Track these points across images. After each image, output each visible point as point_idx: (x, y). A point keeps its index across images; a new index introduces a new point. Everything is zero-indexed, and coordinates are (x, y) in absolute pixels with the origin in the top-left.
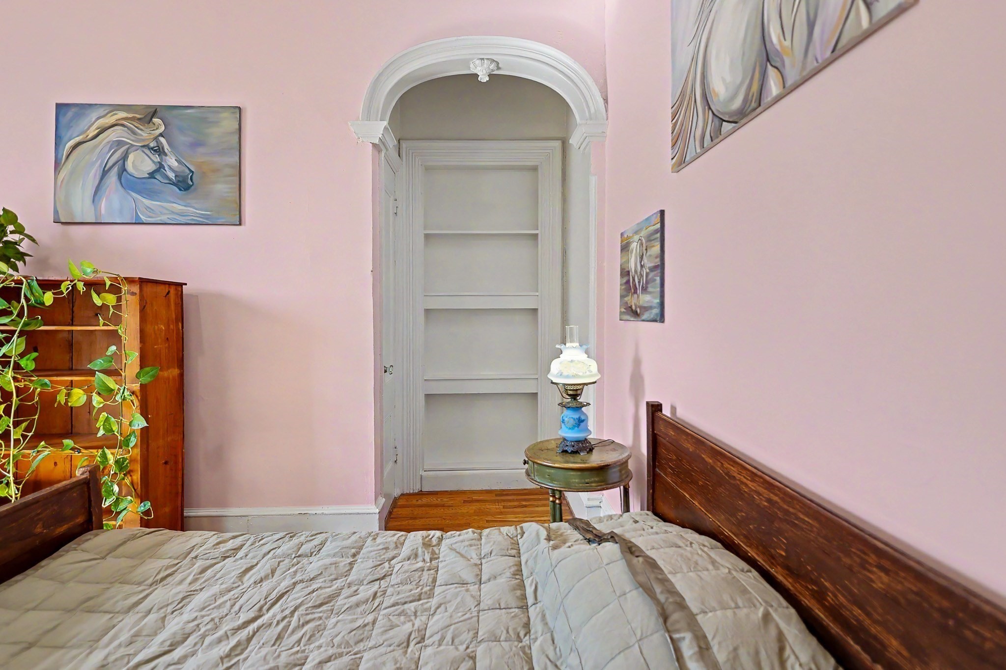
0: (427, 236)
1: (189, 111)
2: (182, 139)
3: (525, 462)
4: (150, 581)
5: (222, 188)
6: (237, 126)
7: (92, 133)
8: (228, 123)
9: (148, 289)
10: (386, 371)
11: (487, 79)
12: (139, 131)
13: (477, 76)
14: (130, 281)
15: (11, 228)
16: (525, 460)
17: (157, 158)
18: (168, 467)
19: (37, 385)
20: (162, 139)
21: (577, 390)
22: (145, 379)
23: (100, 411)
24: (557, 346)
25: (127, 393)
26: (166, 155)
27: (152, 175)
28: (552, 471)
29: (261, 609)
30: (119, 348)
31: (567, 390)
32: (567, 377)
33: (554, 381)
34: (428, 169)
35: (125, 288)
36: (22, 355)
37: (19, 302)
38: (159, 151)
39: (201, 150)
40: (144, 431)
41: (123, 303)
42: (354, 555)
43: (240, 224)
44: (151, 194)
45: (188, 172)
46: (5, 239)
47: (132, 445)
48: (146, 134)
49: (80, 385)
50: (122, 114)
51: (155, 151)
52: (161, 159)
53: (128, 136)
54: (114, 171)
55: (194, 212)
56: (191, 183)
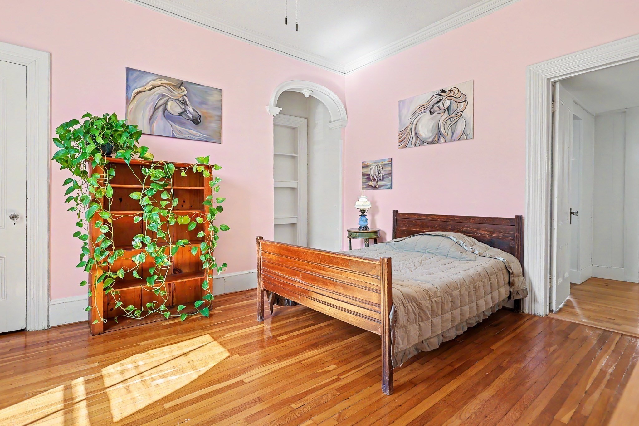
1: (198, 87)
2: (195, 99)
5: (214, 125)
6: (221, 98)
7: (148, 88)
8: (216, 96)
11: (308, 96)
12: (174, 92)
13: (304, 94)
17: (183, 107)
20: (185, 98)
21: (364, 210)
26: (187, 106)
27: (180, 114)
31: (361, 210)
36: (174, 200)
37: (166, 174)
38: (184, 103)
39: (205, 106)
43: (220, 143)
45: (198, 115)
48: (177, 94)
49: (183, 214)
50: (164, 81)
51: (182, 103)
52: (185, 107)
53: (168, 93)
54: (161, 108)
55: (201, 135)
56: (200, 121)
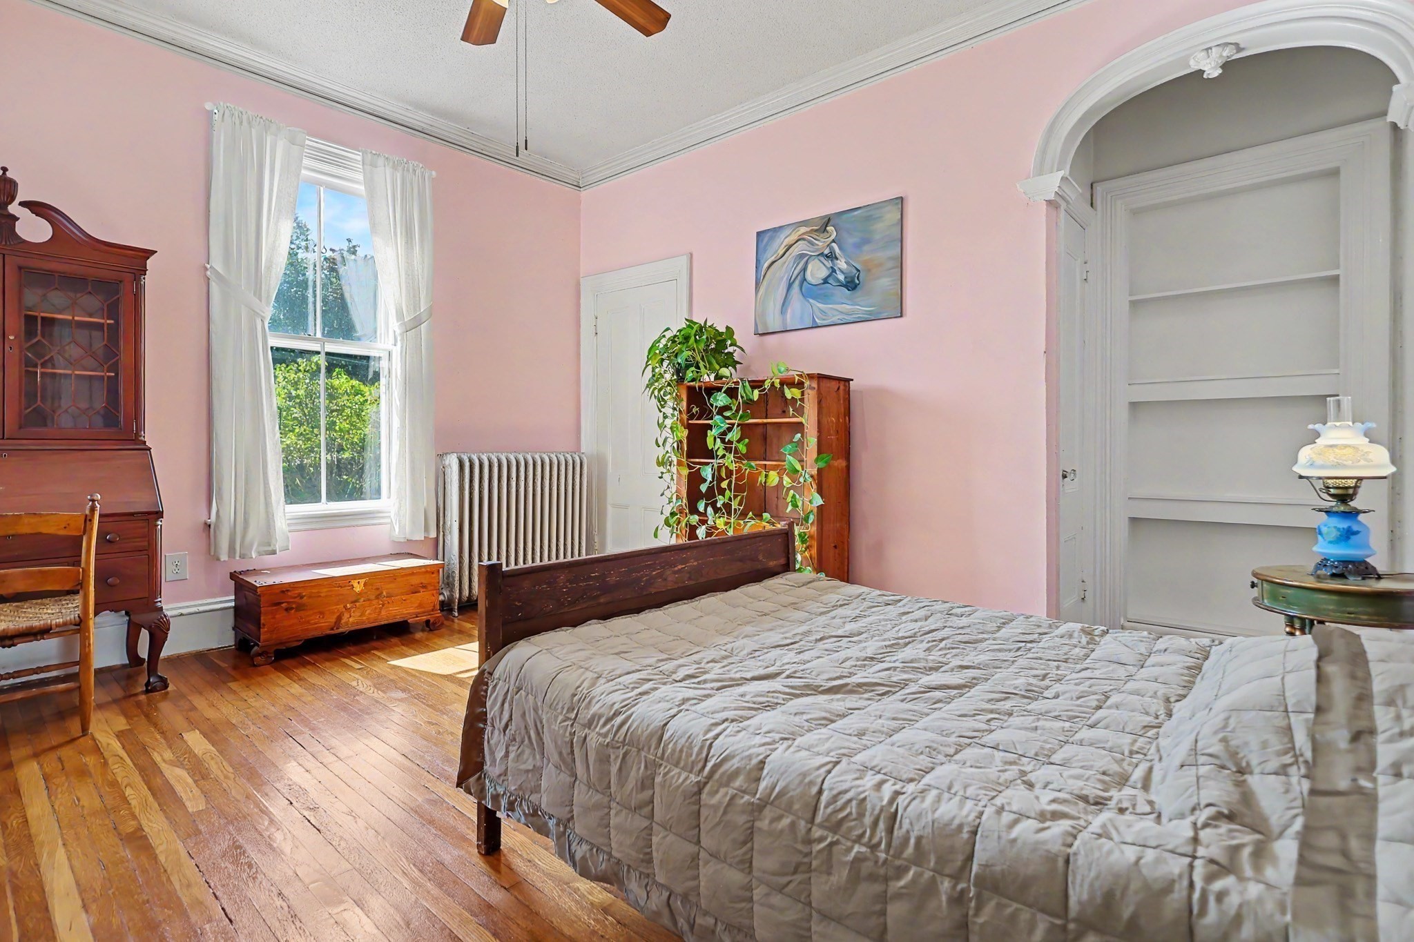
0: (1134, 304)
1: (856, 213)
2: (850, 240)
3: (1253, 585)
4: (832, 604)
5: (885, 283)
6: (900, 216)
7: (781, 253)
8: (892, 215)
9: (825, 383)
10: (1064, 477)
11: (1220, 71)
12: (816, 242)
13: (1201, 72)
14: (811, 376)
15: (729, 342)
16: (1253, 582)
17: (829, 264)
18: (837, 551)
19: (748, 467)
20: (834, 244)
21: (1347, 488)
22: (821, 464)
23: (789, 489)
24: (1310, 427)
25: (807, 476)
26: (837, 259)
27: (825, 281)
28: (1289, 591)
29: (915, 634)
30: (802, 436)
31: (1328, 488)
32: (1322, 467)
33: (1303, 474)
34: (1136, 213)
35: (807, 384)
36: (738, 441)
37: (737, 399)
38: (832, 257)
39: (866, 248)
40: (820, 508)
41: (806, 396)
42: (1004, 624)
43: (901, 316)
44: (824, 298)
45: (855, 271)
46: (726, 351)
47: (810, 521)
48: (821, 243)
49: (774, 468)
50: (803, 230)
51: (828, 257)
52: (833, 264)
53: (809, 249)
54: (797, 282)
55: (861, 309)
56: (857, 282)
